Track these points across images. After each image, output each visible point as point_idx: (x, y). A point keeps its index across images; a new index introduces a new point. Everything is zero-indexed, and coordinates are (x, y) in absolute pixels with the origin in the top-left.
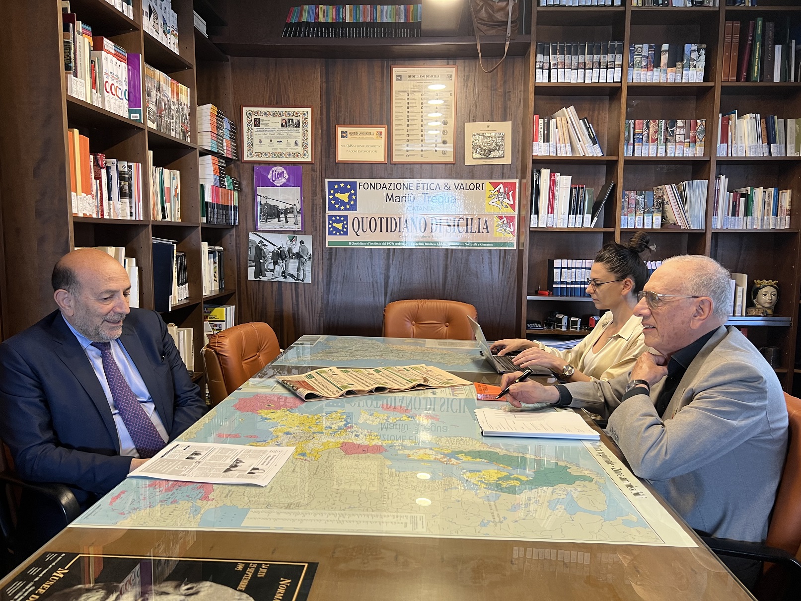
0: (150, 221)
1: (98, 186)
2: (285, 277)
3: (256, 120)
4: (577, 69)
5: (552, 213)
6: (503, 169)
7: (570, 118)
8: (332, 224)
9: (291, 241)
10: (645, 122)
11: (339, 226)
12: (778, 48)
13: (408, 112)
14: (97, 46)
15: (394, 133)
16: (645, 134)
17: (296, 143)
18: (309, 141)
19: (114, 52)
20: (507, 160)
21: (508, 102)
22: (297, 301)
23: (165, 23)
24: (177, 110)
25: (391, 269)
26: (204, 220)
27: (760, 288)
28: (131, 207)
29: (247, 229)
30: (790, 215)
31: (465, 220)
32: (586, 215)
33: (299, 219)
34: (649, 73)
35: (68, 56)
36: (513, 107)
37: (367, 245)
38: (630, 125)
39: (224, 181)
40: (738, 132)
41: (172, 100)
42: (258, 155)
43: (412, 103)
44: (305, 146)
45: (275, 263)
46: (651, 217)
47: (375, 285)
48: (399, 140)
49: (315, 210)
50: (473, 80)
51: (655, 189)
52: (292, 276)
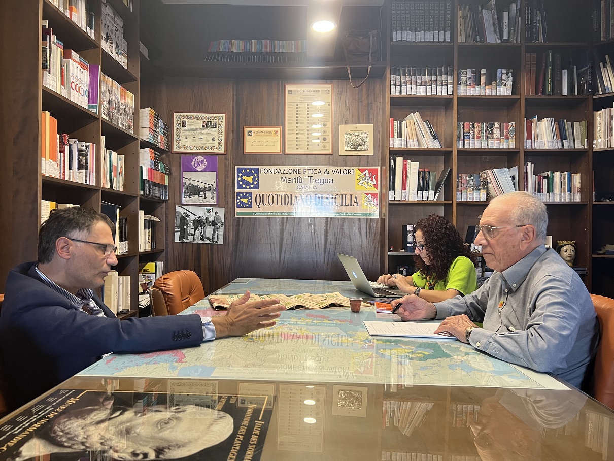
0: (100, 187)
1: (62, 158)
2: (203, 239)
3: (183, 122)
4: (421, 86)
5: (405, 189)
6: (368, 159)
7: (416, 121)
8: (239, 199)
9: (208, 212)
10: (471, 124)
11: (245, 201)
12: (565, 72)
13: (297, 117)
14: (67, 56)
15: (287, 132)
16: (472, 132)
17: (213, 139)
18: (223, 138)
19: (79, 62)
20: (371, 152)
21: (371, 110)
22: (212, 258)
23: (118, 47)
24: (125, 110)
25: (285, 233)
26: (142, 193)
27: (562, 247)
28: (86, 176)
29: (174, 204)
30: (580, 192)
31: (341, 196)
32: (430, 191)
33: (215, 195)
34: (473, 89)
35: (44, 58)
36: (375, 114)
37: (266, 215)
38: (460, 125)
39: (158, 166)
40: (539, 131)
41: (121, 102)
42: (184, 148)
43: (300, 111)
44: (220, 142)
45: (196, 229)
46: (479, 193)
47: (272, 245)
48: (291, 137)
49: (227, 189)
50: (345, 94)
51: (481, 173)
52: (209, 239)
